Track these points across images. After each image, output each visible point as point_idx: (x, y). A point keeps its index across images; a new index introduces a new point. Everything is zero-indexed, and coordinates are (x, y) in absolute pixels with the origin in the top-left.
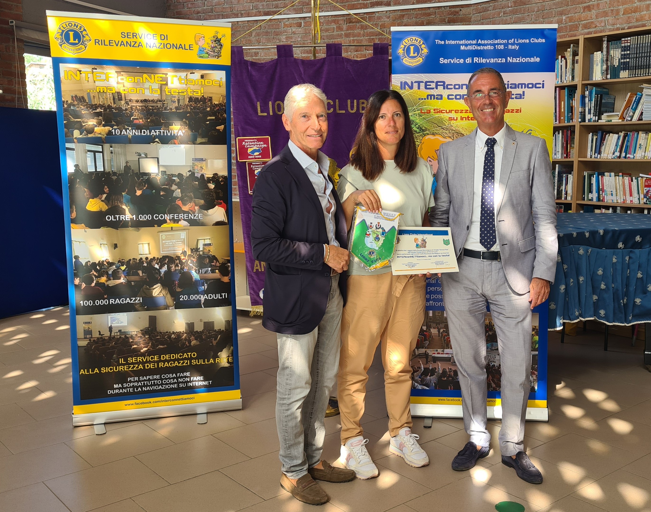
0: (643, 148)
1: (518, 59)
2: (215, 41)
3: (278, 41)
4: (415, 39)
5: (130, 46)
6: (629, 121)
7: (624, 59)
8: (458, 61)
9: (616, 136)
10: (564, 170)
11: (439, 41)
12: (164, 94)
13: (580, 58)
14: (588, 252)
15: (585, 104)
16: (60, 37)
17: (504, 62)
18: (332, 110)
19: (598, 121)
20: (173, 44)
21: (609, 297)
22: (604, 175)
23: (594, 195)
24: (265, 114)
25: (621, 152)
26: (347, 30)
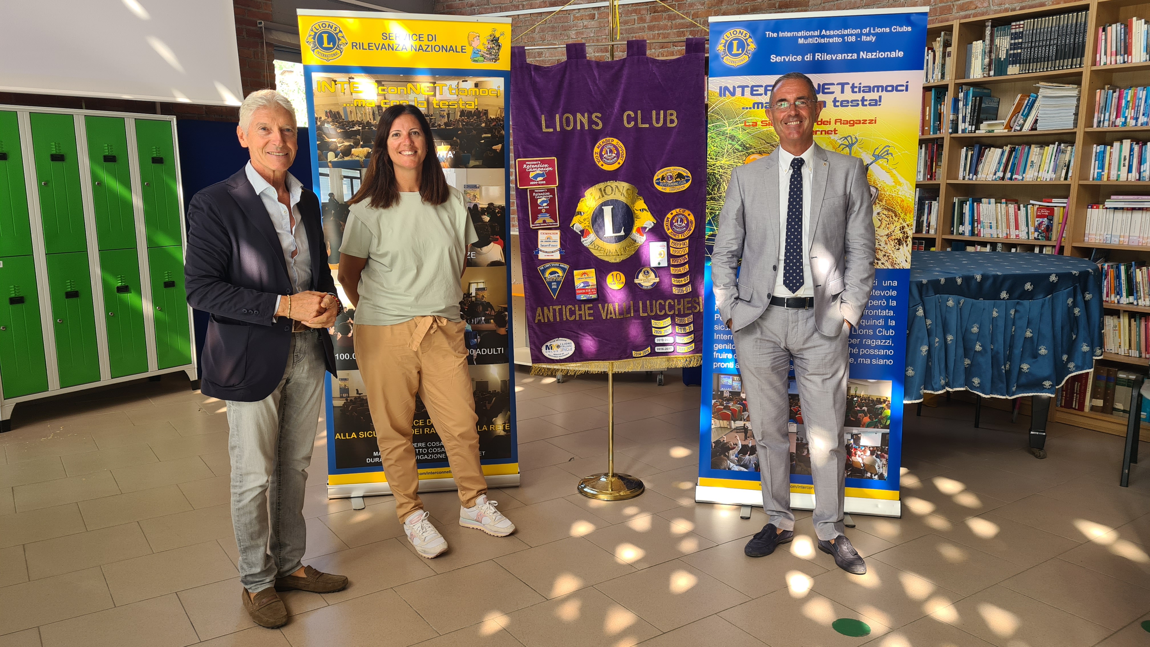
0: (1036, 167)
1: (875, 54)
2: (492, 41)
3: (566, 38)
4: (740, 32)
5: (393, 49)
6: (1018, 131)
7: (1014, 50)
8: (795, 58)
9: (999, 151)
10: (927, 195)
11: (771, 34)
12: (431, 107)
13: (953, 49)
14: (959, 303)
15: (958, 110)
16: (313, 40)
17: (856, 58)
18: (633, 123)
19: (975, 132)
20: (443, 46)
21: (985, 362)
22: (981, 202)
23: (966, 228)
24: (551, 130)
25: (1005, 172)
26: (651, 21)
